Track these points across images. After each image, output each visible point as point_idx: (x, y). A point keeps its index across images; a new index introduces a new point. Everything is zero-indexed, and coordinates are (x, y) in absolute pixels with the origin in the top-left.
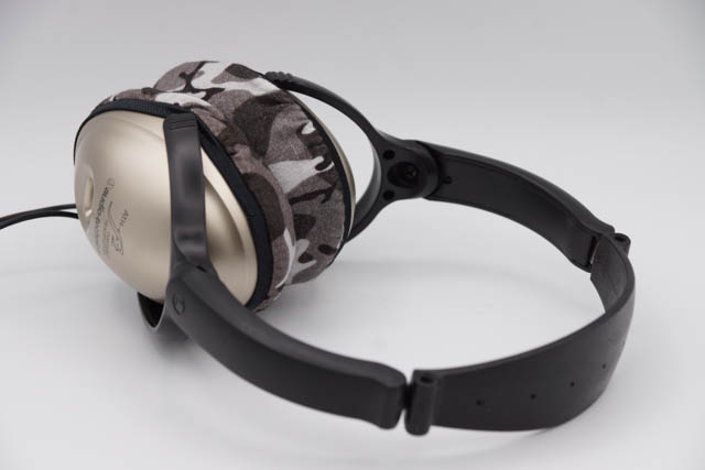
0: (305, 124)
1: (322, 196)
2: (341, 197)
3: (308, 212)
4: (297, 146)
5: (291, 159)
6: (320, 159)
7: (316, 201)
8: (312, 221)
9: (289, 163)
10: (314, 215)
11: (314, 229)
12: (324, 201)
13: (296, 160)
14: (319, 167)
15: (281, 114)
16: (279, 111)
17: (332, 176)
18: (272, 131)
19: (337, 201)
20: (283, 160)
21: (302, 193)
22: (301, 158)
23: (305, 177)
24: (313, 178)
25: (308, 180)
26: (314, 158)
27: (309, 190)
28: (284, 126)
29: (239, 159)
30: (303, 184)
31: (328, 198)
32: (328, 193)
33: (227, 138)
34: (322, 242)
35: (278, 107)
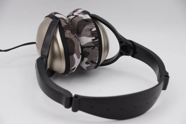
0: (93, 28)
1: (92, 48)
2: (98, 49)
3: (88, 51)
4: (89, 33)
5: (86, 36)
6: (94, 38)
7: (90, 49)
8: (88, 54)
9: (85, 37)
10: (90, 52)
11: (89, 56)
12: (92, 49)
13: (88, 37)
14: (93, 40)
15: (88, 25)
16: (88, 24)
17: (96, 43)
18: (84, 29)
19: (96, 50)
20: (85, 36)
21: (87, 46)
22: (89, 37)
23: (88, 42)
24: (91, 42)
25: (89, 43)
26: (92, 37)
27: (89, 45)
28: (87, 28)
29: (66, 33)
30: (88, 43)
31: (93, 48)
32: (94, 47)
33: (65, 27)
34: (91, 60)
35: (88, 23)
